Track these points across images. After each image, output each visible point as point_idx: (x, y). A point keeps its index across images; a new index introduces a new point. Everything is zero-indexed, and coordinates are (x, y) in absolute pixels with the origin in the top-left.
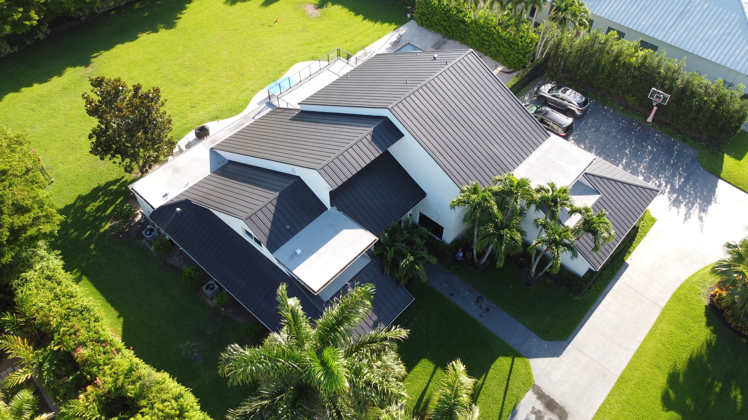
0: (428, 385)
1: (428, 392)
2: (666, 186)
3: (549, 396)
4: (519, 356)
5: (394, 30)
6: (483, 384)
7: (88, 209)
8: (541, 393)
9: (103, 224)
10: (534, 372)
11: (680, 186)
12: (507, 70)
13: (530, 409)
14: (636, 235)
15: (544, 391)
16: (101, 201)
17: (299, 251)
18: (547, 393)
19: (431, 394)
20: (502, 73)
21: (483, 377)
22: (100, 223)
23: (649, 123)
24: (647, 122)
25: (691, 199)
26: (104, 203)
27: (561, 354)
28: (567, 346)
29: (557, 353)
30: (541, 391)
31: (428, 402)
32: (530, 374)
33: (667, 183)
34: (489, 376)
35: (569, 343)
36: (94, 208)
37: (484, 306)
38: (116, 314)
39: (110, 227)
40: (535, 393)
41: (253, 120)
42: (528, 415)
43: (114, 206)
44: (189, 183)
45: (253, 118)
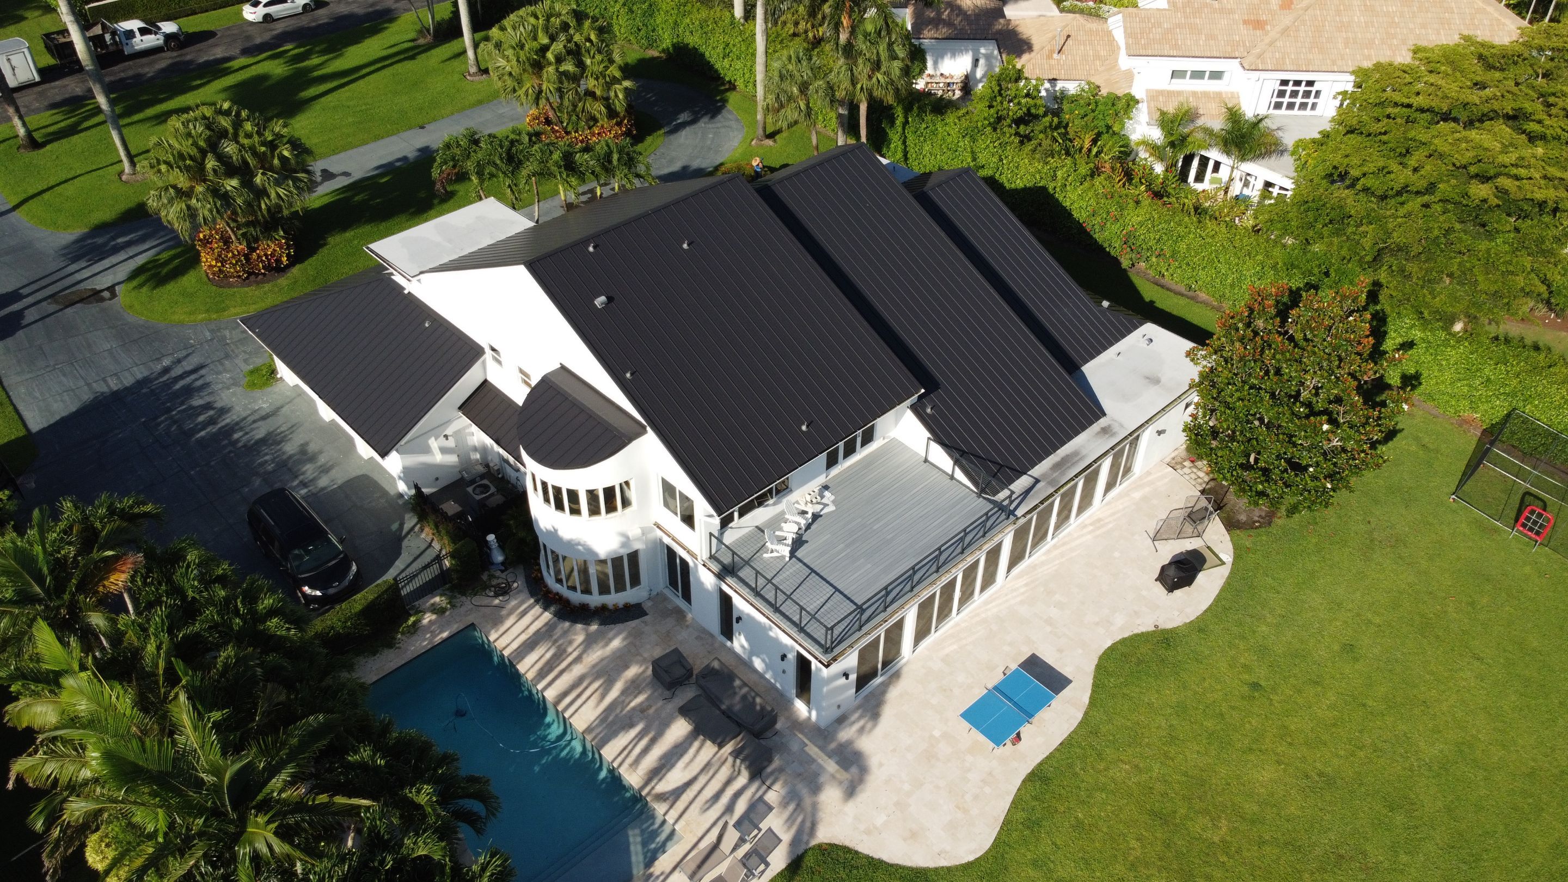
44: (1115, 357)
45: (1037, 481)
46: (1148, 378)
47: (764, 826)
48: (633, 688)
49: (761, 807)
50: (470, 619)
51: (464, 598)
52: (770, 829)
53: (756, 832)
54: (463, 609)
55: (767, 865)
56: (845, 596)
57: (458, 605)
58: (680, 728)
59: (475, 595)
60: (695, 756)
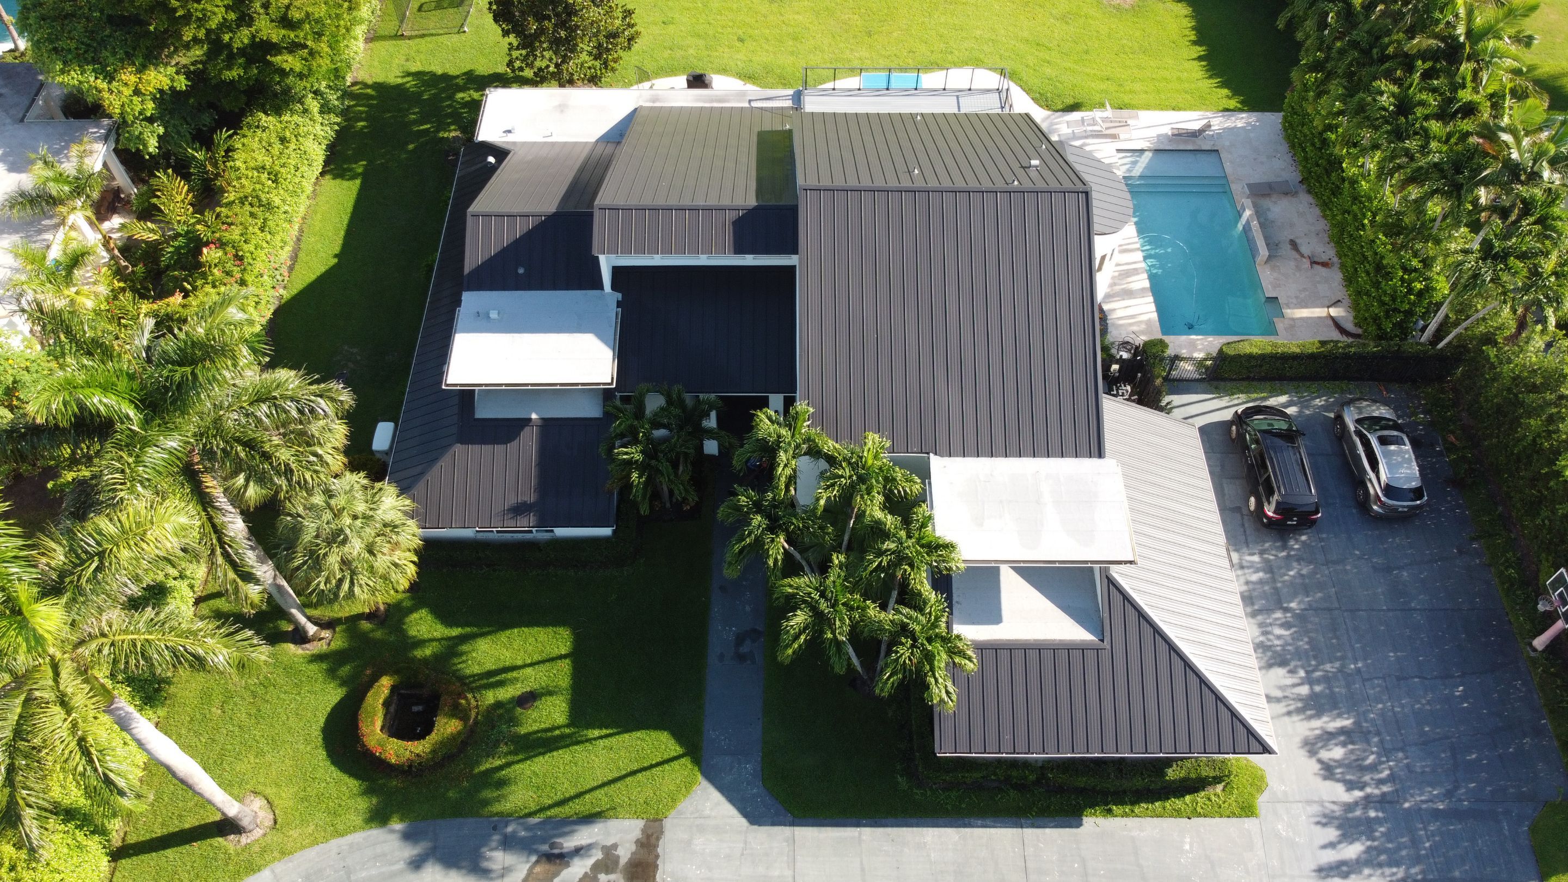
0: (524, 666)
2: (1381, 782)
3: (657, 857)
4: (697, 761)
5: (1227, 110)
6: (589, 740)
8: (653, 840)
9: (452, 127)
10: (686, 805)
11: (1416, 812)
12: (1350, 327)
13: (609, 843)
14: (1168, 799)
15: (661, 842)
17: (493, 314)
18: (659, 850)
19: (513, 682)
20: (1331, 323)
21: (604, 732)
23: (1535, 650)
24: (1530, 645)
25: (1404, 853)
27: (760, 825)
28: (785, 825)
29: (755, 817)
30: (658, 839)
31: (495, 686)
32: (674, 801)
33: (1392, 778)
34: (613, 740)
35: (793, 824)
37: (744, 649)
38: (337, 249)
39: (453, 137)
40: (644, 831)
42: (596, 845)
44: (554, 135)
45: (750, 101)
46: (562, 111)
52: (1069, 127)
53: (1078, 131)
55: (1081, 117)
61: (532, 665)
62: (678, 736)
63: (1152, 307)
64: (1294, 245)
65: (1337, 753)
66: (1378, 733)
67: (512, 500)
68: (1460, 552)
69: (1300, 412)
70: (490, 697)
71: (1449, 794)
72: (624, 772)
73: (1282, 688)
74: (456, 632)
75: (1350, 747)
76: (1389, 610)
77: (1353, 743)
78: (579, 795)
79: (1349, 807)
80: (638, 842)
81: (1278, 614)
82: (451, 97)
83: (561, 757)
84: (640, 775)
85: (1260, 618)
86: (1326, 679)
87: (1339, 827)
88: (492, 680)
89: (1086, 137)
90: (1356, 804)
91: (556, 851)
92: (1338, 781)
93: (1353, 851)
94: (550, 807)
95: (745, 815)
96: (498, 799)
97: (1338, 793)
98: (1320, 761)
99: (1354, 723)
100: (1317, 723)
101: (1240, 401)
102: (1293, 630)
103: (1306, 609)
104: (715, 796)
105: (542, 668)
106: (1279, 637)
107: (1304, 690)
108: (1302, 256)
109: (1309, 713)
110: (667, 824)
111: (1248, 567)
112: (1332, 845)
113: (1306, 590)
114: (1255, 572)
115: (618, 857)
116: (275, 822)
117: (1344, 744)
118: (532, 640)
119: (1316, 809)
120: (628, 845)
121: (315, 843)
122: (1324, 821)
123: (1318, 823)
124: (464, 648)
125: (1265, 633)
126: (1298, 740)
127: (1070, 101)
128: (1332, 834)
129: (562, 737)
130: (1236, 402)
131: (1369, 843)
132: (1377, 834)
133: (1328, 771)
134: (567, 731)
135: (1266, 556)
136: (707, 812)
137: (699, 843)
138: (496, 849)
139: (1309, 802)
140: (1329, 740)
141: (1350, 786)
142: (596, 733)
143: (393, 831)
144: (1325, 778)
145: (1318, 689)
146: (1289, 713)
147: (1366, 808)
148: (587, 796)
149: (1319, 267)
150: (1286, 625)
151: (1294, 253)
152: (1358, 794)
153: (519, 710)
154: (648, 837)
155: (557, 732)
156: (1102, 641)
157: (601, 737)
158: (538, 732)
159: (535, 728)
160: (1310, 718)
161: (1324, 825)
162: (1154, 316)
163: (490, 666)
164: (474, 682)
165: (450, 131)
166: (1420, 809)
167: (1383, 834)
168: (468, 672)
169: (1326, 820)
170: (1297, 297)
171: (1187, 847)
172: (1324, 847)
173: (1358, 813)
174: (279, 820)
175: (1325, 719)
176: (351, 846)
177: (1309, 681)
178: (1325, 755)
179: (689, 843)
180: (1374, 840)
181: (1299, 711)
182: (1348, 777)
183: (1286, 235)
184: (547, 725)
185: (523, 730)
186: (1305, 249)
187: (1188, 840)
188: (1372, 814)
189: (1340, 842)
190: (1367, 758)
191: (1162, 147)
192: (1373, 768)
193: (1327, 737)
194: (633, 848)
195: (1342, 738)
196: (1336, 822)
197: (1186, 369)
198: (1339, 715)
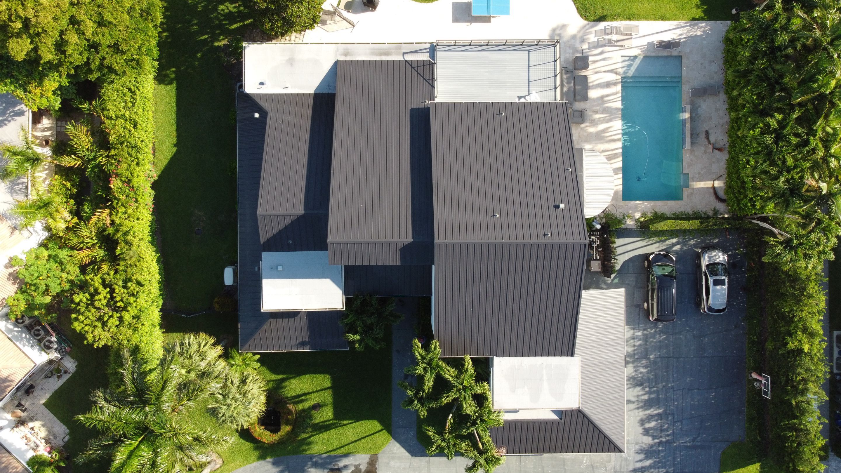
0: (313, 392)
1: (310, 396)
2: (668, 435)
3: (376, 469)
4: (390, 432)
6: (346, 425)
7: (221, 7)
8: (374, 462)
9: (222, 37)
10: (386, 449)
11: (678, 447)
12: (721, 194)
13: (357, 463)
15: (377, 463)
16: (235, 7)
17: (280, 268)
18: (377, 466)
19: (309, 399)
20: (712, 191)
21: (350, 422)
22: (220, 34)
24: (751, 373)
25: (668, 463)
26: (236, 12)
27: (416, 456)
29: (414, 454)
30: (376, 462)
31: (302, 401)
32: (381, 447)
33: (672, 434)
34: (355, 424)
36: (226, 11)
39: (224, 45)
40: (370, 459)
41: (400, 58)
42: (352, 465)
43: (241, 24)
44: (290, 87)
45: (404, 54)
46: (292, 64)
47: (595, 39)
48: (594, 123)
49: (591, 46)
50: (622, 203)
51: (618, 216)
52: (595, 37)
53: (599, 40)
54: (621, 210)
55: (605, 27)
56: (529, 62)
57: (621, 214)
58: (593, 94)
59: (613, 214)
60: (597, 80)
61: (316, 391)
62: (381, 422)
63: (620, 181)
64: (707, 134)
65: (653, 424)
66: (673, 414)
67: (300, 340)
68: (736, 327)
69: (681, 249)
70: (300, 407)
71: (694, 440)
72: (360, 437)
73: (638, 396)
74: (280, 377)
75: (659, 421)
76: (694, 357)
77: (661, 420)
78: (343, 446)
79: (652, 446)
80: (368, 463)
81: (644, 361)
82: (216, 9)
83: (333, 432)
84: (367, 438)
85: (635, 364)
86: (657, 392)
87: (645, 454)
88: (300, 399)
89: (604, 46)
90: (655, 443)
91: (336, 467)
92: (650, 436)
93: (648, 463)
94: (332, 451)
95: (409, 452)
96: (309, 449)
97: (648, 440)
98: (644, 429)
99: (664, 411)
100: (648, 412)
101: (654, 242)
102: (649, 368)
103: (657, 358)
104: (398, 445)
105: (321, 393)
106: (641, 373)
107: (646, 397)
108: (710, 143)
109: (646, 408)
110: (379, 456)
111: (637, 338)
112: (641, 461)
113: (660, 348)
114: (639, 341)
115: (361, 469)
116: (224, 462)
117: (657, 420)
118: (315, 379)
119: (637, 447)
120: (364, 464)
121: (240, 466)
122: (640, 452)
123: (637, 453)
124: (286, 384)
125: (636, 371)
126: (639, 418)
127: (600, 13)
128: (642, 456)
129: (334, 424)
130: (651, 242)
131: (655, 460)
132: (660, 456)
133: (646, 432)
134: (335, 421)
135: (645, 332)
136: (395, 451)
137: (392, 463)
138: (311, 467)
139: (637, 444)
140: (651, 418)
141: (654, 437)
142: (348, 422)
143: (269, 462)
144: (645, 435)
145: (653, 396)
146: (638, 408)
147: (659, 446)
148: (346, 447)
149: (716, 151)
150: (645, 367)
151: (706, 140)
152: (656, 441)
153: (313, 412)
154: (372, 461)
155: (331, 422)
156: (561, 419)
157: (350, 423)
158: (322, 422)
159: (322, 420)
160: (646, 410)
161: (639, 453)
162: (620, 188)
163: (299, 393)
164: (293, 399)
165: (220, 41)
166: (680, 446)
167: (662, 456)
168: (289, 395)
169: (641, 451)
170: (699, 173)
171: (585, 462)
172: (637, 462)
173: (654, 448)
174: (225, 462)
175: (652, 410)
176: (255, 467)
177: (650, 393)
178: (647, 425)
179: (388, 463)
180: (659, 458)
181: (642, 407)
182: (655, 434)
183: (704, 127)
184: (327, 419)
185: (317, 421)
186: (712, 139)
187: (585, 459)
188: (660, 448)
189: (644, 459)
190: (664, 426)
191: (649, 54)
192: (667, 430)
193: (650, 418)
194: (367, 465)
195: (656, 418)
196: (644, 452)
197: (630, 223)
198: (658, 408)
